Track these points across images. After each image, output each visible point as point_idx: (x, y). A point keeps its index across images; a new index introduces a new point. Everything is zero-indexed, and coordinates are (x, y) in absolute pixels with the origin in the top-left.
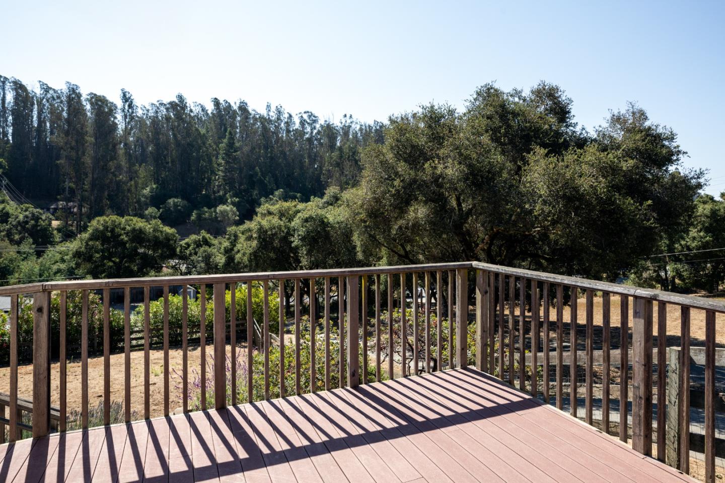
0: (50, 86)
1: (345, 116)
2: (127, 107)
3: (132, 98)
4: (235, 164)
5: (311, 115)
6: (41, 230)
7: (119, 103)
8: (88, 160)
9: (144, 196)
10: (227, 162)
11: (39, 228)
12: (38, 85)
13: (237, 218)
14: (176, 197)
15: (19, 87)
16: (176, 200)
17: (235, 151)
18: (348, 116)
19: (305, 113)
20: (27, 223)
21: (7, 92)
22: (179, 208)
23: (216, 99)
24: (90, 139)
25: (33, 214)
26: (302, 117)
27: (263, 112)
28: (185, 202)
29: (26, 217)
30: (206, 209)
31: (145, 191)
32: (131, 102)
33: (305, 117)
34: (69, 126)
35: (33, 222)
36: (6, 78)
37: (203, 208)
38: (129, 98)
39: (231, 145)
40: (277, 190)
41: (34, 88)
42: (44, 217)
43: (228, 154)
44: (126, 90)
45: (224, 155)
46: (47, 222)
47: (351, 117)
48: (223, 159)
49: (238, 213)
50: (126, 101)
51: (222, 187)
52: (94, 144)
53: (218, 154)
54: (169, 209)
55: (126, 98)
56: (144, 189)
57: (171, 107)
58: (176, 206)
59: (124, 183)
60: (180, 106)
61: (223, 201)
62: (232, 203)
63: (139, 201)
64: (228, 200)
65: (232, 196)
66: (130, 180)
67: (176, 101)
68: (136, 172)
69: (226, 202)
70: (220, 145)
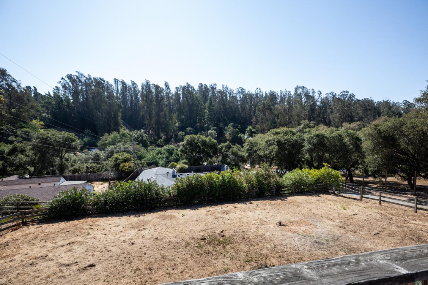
0: (135, 82)
1: (257, 89)
2: (167, 89)
3: (169, 85)
4: (213, 112)
5: (242, 89)
6: (144, 140)
7: (164, 88)
8: (153, 112)
9: (176, 127)
10: (209, 112)
11: (143, 140)
13: (216, 136)
14: (189, 127)
15: (123, 83)
16: (190, 128)
17: (213, 107)
18: (259, 89)
19: (239, 88)
20: (138, 138)
22: (192, 131)
23: (201, 84)
24: (154, 103)
25: (140, 134)
26: (238, 90)
27: (221, 88)
28: (194, 129)
29: (138, 135)
30: (203, 132)
31: (176, 125)
32: (169, 87)
33: (240, 90)
34: (146, 98)
35: (141, 138)
36: (118, 80)
39: (210, 104)
40: (230, 123)
41: (129, 83)
42: (144, 136)
43: (209, 108)
44: (167, 82)
47: (260, 89)
48: (208, 110)
49: (217, 134)
51: (207, 123)
52: (156, 105)
53: (205, 108)
54: (187, 132)
55: (167, 85)
56: (176, 123)
57: (184, 88)
58: (190, 130)
59: (168, 121)
60: (188, 87)
61: (209, 129)
62: (213, 129)
63: (174, 129)
64: (211, 128)
65: (213, 126)
66: (170, 120)
67: (186, 85)
68: (172, 117)
69: (210, 129)
70: (206, 104)
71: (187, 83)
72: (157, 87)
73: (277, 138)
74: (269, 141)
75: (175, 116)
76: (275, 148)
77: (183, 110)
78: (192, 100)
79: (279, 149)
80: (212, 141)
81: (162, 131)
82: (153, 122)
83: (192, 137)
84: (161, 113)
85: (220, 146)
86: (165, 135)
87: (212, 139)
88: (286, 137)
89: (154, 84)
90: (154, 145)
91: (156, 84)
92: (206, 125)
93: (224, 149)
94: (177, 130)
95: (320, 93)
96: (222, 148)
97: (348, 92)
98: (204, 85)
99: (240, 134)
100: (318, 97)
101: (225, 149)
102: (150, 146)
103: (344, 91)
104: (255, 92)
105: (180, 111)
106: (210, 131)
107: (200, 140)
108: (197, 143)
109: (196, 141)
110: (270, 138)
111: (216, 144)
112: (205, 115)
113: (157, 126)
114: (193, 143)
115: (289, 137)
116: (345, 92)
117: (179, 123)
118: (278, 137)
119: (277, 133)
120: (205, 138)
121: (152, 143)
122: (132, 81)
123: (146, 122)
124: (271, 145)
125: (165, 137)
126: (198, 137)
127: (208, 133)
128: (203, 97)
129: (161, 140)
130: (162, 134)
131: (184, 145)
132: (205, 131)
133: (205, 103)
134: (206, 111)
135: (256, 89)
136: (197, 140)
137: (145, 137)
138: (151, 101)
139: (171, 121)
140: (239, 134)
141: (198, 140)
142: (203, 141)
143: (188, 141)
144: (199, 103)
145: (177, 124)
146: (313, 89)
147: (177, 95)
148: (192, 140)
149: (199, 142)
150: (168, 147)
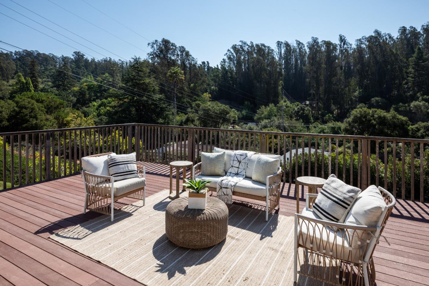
0: (301, 42)
2: (342, 44)
3: (345, 39)
4: (424, 71)
6: (306, 115)
7: (338, 43)
8: (322, 78)
9: (355, 97)
10: (416, 70)
11: (304, 114)
12: (295, 42)
14: (377, 96)
15: (287, 45)
16: (377, 99)
17: (423, 62)
20: (299, 112)
21: (282, 49)
22: (380, 103)
23: (404, 27)
24: (323, 66)
25: (301, 107)
28: (384, 100)
29: (298, 109)
30: (401, 104)
31: (355, 94)
32: (345, 41)
35: (302, 111)
36: (281, 42)
37: (399, 103)
38: (344, 39)
39: (420, 57)
42: (306, 109)
43: (417, 64)
45: (414, 66)
46: (308, 111)
48: (413, 68)
49: (428, 107)
50: (342, 41)
51: (411, 89)
52: (326, 69)
53: (409, 65)
54: (373, 104)
55: (342, 40)
56: (355, 92)
57: (370, 39)
58: (377, 102)
59: (343, 90)
60: (376, 37)
61: (414, 98)
62: (423, 100)
63: (351, 100)
64: (418, 98)
65: (423, 95)
66: (345, 87)
67: (373, 35)
68: (349, 82)
69: (417, 99)
70: (410, 59)
71: (376, 31)
72: (328, 44)
75: (353, 81)
77: (367, 72)
78: (384, 56)
81: (334, 103)
82: (321, 90)
83: (363, 112)
84: (333, 78)
86: (338, 109)
89: (325, 41)
90: (319, 121)
91: (326, 41)
92: (411, 93)
94: (356, 101)
102: (314, 122)
105: (362, 74)
107: (376, 116)
109: (368, 117)
111: (407, 122)
112: (408, 77)
113: (327, 95)
117: (360, 92)
121: (316, 119)
122: (297, 41)
123: (312, 92)
125: (338, 111)
126: (373, 112)
127: (412, 105)
128: (407, 48)
129: (329, 116)
130: (333, 107)
131: (349, 122)
132: (405, 103)
133: (408, 58)
134: (411, 69)
136: (371, 116)
137: (307, 111)
138: (320, 64)
139: (347, 89)
141: (373, 116)
142: (380, 117)
143: (355, 117)
144: (396, 59)
145: (356, 93)
147: (360, 50)
148: (362, 115)
149: (373, 119)
150: (333, 124)
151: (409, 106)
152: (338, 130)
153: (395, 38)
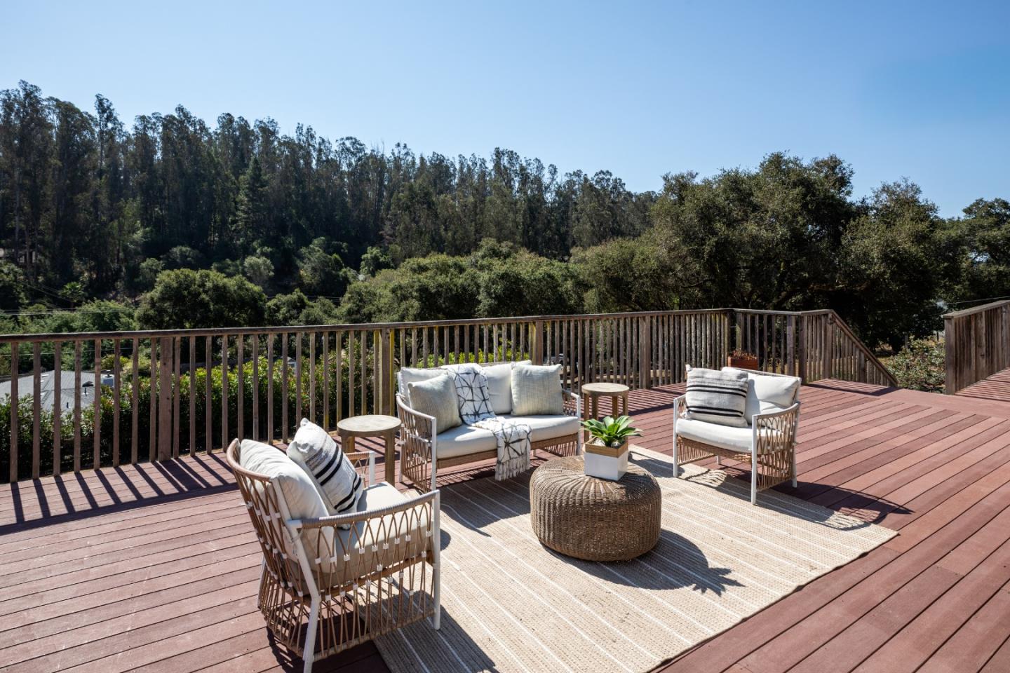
1: (398, 145)
4: (262, 203)
5: (355, 142)
7: (94, 113)
8: (49, 191)
9: (134, 242)
10: (251, 200)
13: (272, 274)
14: (182, 245)
16: (184, 249)
17: (262, 186)
18: (402, 145)
19: (347, 139)
22: (189, 259)
23: (229, 114)
24: (54, 161)
26: (344, 144)
27: (293, 135)
28: (196, 251)
30: (228, 261)
31: (135, 236)
33: (348, 144)
34: (21, 141)
37: (225, 260)
38: (107, 107)
39: (256, 178)
40: (315, 238)
43: (252, 189)
44: (105, 96)
45: (247, 191)
47: (405, 146)
48: (247, 195)
49: (273, 267)
50: (104, 111)
51: (242, 233)
52: (60, 170)
53: (238, 189)
54: (174, 261)
55: (102, 107)
56: (134, 232)
57: (168, 122)
58: (183, 255)
59: (104, 224)
60: (182, 122)
61: (247, 251)
62: (263, 254)
63: (125, 249)
64: (255, 250)
65: (262, 245)
66: (112, 220)
67: (176, 115)
68: (120, 209)
69: (253, 252)
70: (242, 177)
71: (180, 109)
72: (67, 110)
73: (419, 281)
74: (401, 287)
75: (131, 207)
76: (412, 307)
77: (161, 190)
78: (195, 162)
79: (422, 309)
80: (247, 290)
81: (80, 256)
82: (44, 223)
83: (182, 276)
84: (79, 196)
85: (270, 303)
86: (90, 270)
87: (246, 282)
88: (441, 279)
89: (57, 100)
90: (45, 301)
91: (62, 100)
92: (241, 240)
93: (284, 310)
94: (137, 253)
95: (554, 171)
96: (278, 308)
97: (611, 175)
98: (236, 119)
99: (344, 270)
100: (550, 180)
101: (288, 311)
102: (31, 304)
103: (602, 172)
104: (393, 154)
106: (250, 260)
107: (209, 285)
108: (200, 294)
109: (193, 288)
110: (405, 281)
111: (261, 296)
112: (237, 209)
113: (60, 237)
114: (186, 293)
115: (448, 280)
116: (604, 174)
117: (145, 233)
118: (424, 278)
119: (422, 269)
120: (226, 280)
121: (35, 296)
123: (17, 223)
124: (405, 298)
125: (90, 277)
126: (201, 276)
127: (246, 264)
128: (234, 155)
129: (73, 287)
130: (78, 265)
131: (152, 299)
132: (233, 259)
133: (237, 175)
134: (242, 197)
135: (394, 147)
136: (199, 286)
137: (8, 274)
138: (43, 155)
139: (115, 224)
140: (340, 270)
141: (202, 285)
142: (216, 288)
143: (168, 287)
144: (218, 174)
145: (138, 235)
146: (537, 160)
147: (143, 141)
148: (180, 284)
149: (204, 291)
150: (99, 307)
151: (242, 264)
152: (111, 319)
153: (211, 131)
